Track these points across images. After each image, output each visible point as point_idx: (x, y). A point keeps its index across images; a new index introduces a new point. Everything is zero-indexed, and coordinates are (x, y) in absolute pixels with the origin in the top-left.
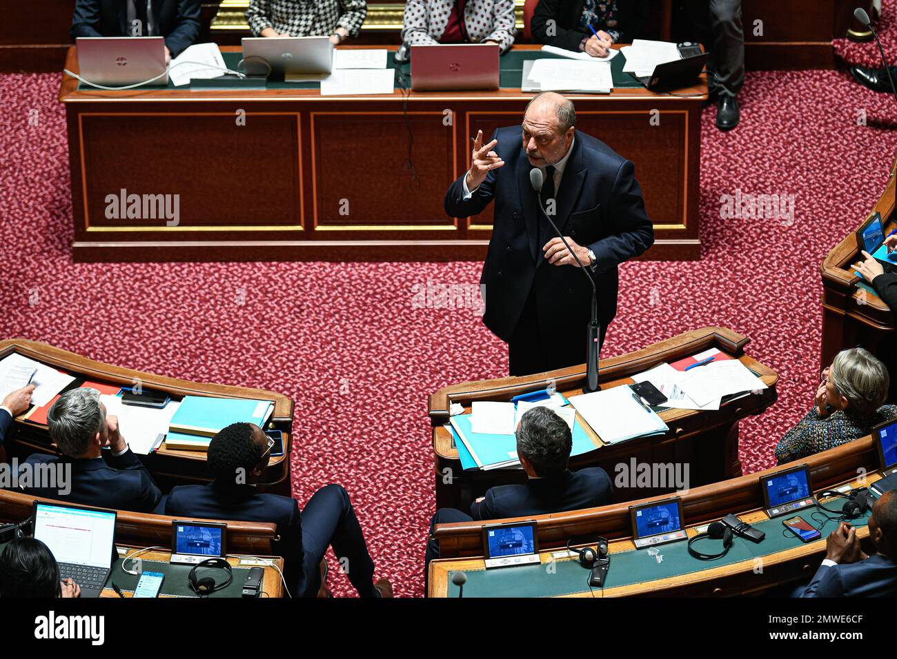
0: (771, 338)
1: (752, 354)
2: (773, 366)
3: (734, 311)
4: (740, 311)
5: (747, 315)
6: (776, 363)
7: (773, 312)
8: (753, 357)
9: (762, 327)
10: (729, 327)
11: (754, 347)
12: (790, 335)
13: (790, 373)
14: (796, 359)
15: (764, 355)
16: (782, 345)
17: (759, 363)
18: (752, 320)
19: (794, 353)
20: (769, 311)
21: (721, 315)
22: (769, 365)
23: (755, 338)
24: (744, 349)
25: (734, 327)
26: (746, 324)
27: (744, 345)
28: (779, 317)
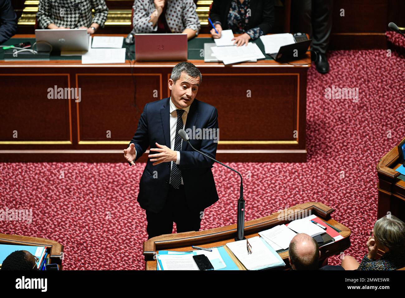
0: (348, 209)
1: (337, 218)
2: (349, 225)
3: (326, 193)
4: (330, 193)
5: (334, 195)
6: (351, 223)
7: (349, 193)
8: (337, 220)
9: (343, 202)
10: (323, 202)
11: (338, 214)
12: (359, 207)
13: (359, 230)
14: (363, 221)
15: (344, 219)
16: (354, 213)
17: (340, 224)
18: (337, 198)
19: (361, 218)
20: (347, 193)
21: (319, 196)
22: (347, 225)
23: (339, 209)
24: (331, 215)
25: (326, 202)
26: (333, 200)
27: (331, 213)
28: (353, 196)
